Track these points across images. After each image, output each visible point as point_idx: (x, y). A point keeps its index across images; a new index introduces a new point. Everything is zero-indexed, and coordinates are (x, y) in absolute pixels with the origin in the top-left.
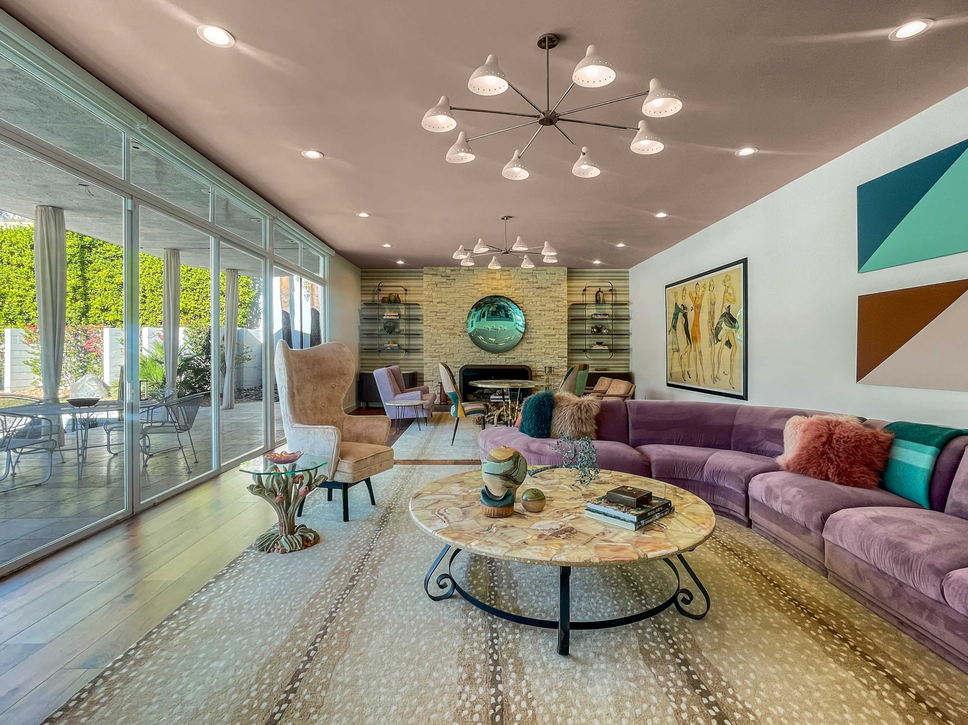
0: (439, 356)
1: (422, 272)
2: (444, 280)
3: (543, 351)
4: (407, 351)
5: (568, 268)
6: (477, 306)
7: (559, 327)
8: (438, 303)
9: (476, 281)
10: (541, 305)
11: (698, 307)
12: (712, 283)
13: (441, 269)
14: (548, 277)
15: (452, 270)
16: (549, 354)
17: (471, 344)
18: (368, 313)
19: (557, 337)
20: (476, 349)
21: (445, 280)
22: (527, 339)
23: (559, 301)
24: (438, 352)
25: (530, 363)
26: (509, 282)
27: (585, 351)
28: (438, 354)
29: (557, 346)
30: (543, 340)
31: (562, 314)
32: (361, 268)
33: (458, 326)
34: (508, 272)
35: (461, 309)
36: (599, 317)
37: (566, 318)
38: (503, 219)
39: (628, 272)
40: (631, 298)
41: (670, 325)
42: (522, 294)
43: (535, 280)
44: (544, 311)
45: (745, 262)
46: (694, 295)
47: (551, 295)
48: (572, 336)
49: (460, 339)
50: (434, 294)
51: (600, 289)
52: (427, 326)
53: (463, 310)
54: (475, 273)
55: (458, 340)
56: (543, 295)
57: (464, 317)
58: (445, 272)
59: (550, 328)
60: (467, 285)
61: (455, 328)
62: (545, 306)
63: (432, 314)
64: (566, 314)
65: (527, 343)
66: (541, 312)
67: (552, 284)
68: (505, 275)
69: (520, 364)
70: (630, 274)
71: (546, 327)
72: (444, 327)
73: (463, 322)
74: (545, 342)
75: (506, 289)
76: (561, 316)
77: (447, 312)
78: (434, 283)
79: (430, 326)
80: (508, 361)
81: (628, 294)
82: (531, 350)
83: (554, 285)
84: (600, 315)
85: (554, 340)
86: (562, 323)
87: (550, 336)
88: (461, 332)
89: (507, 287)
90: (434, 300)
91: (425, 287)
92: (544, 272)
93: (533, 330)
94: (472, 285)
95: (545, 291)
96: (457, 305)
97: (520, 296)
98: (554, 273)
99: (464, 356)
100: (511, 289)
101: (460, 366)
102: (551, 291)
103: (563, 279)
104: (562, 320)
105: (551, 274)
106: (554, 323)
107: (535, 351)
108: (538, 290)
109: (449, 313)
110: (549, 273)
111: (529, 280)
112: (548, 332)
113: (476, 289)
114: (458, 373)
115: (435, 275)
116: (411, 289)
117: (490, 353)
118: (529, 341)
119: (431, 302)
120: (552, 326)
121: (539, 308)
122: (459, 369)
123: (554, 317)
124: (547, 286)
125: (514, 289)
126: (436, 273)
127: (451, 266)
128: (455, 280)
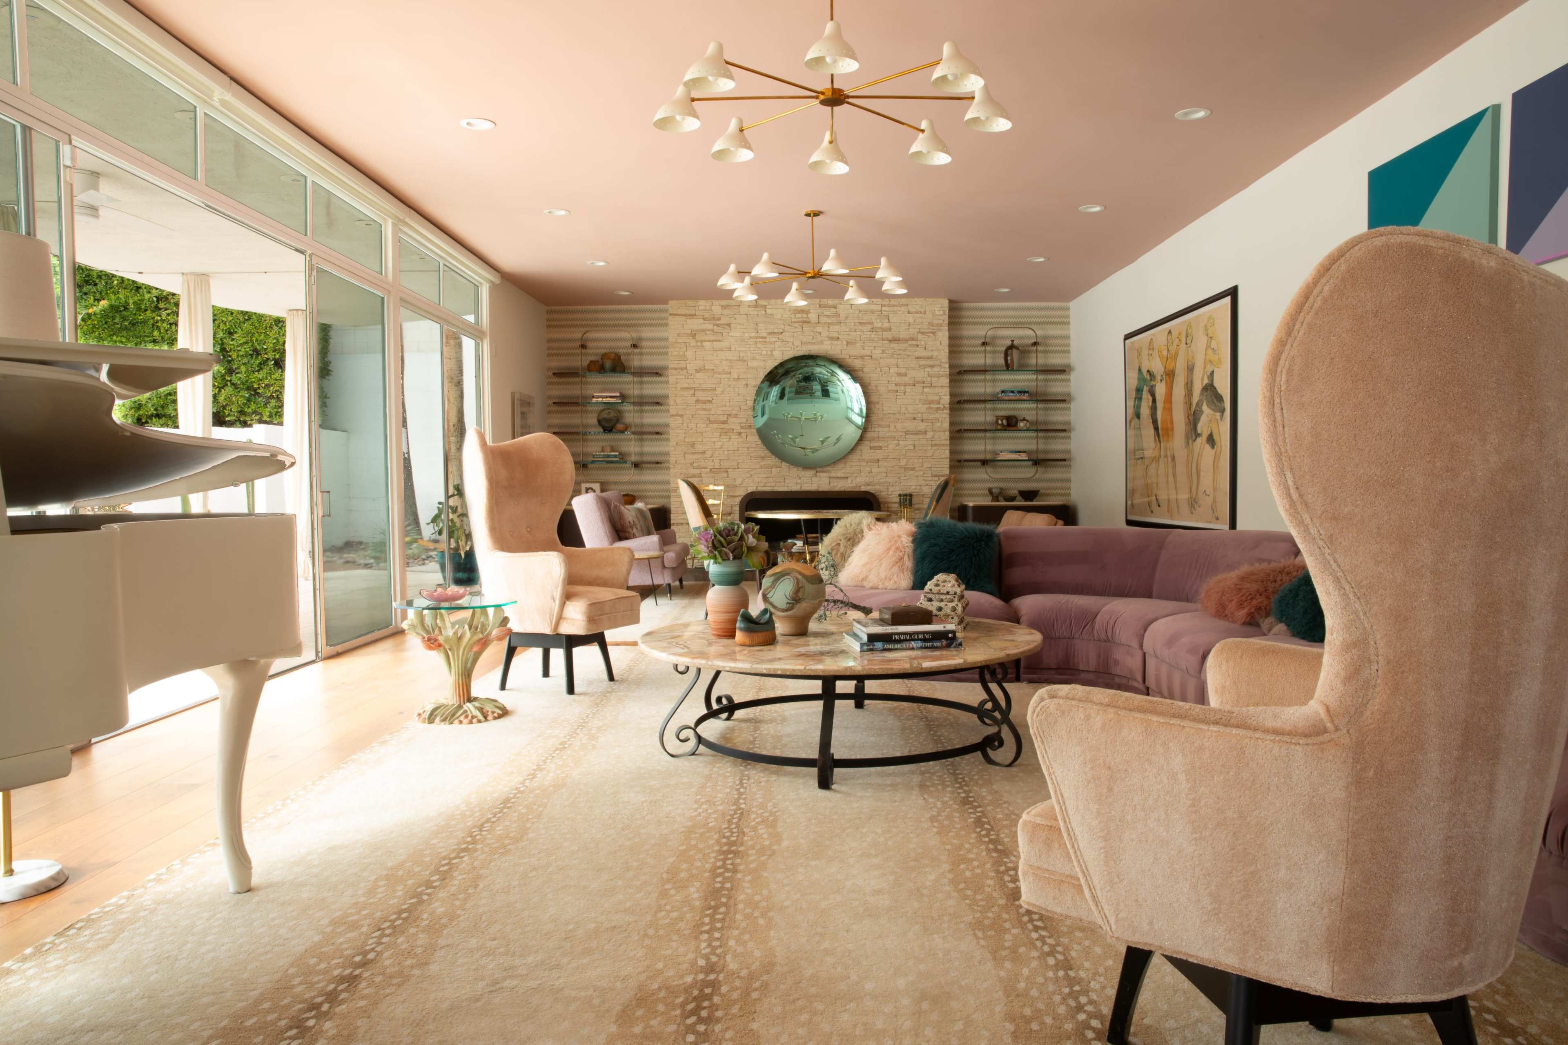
1: (666, 311)
3: (903, 462)
4: (636, 465)
5: (951, 302)
6: (773, 378)
7: (931, 417)
8: (697, 371)
9: (773, 328)
10: (899, 374)
11: (1170, 375)
12: (1190, 331)
13: (702, 303)
14: (910, 318)
15: (720, 307)
16: (913, 469)
17: (762, 451)
18: (559, 391)
19: (929, 435)
20: (773, 460)
21: (710, 327)
22: (872, 439)
23: (932, 366)
24: (697, 468)
25: (877, 487)
26: (835, 328)
27: (984, 462)
28: (697, 471)
29: (929, 453)
30: (902, 442)
31: (938, 390)
32: (547, 305)
33: (736, 416)
34: (833, 311)
35: (742, 382)
36: (1012, 396)
37: (946, 399)
38: (808, 215)
39: (1068, 309)
40: (1074, 359)
41: (1131, 411)
42: (862, 352)
43: (886, 325)
44: (904, 384)
45: (1233, 293)
46: (1165, 353)
47: (917, 354)
48: (958, 433)
49: (740, 440)
50: (690, 354)
51: (1013, 341)
52: (677, 415)
53: (747, 385)
54: (769, 311)
55: (735, 444)
56: (902, 353)
57: (748, 398)
58: (711, 310)
59: (914, 419)
60: (753, 334)
61: (731, 420)
62: (905, 375)
63: (685, 393)
64: (947, 391)
65: (871, 448)
66: (898, 388)
67: (919, 332)
68: (828, 316)
69: (856, 490)
70: (1072, 313)
71: (907, 415)
72: (708, 419)
73: (745, 407)
74: (906, 446)
75: (829, 342)
76: (937, 394)
77: (715, 389)
78: (689, 332)
79: (682, 416)
80: (835, 484)
81: (1068, 352)
82: (878, 460)
83: (923, 333)
84: (1012, 392)
85: (924, 442)
86: (938, 408)
87: (917, 433)
88: (742, 427)
89: (831, 338)
90: (688, 366)
91: (671, 340)
92: (903, 308)
93: (883, 423)
94: (765, 335)
95: (906, 345)
96: (735, 375)
97: (856, 357)
98: (922, 310)
99: (748, 475)
100: (839, 343)
101: (741, 493)
102: (917, 346)
103: (941, 322)
104: (939, 403)
105: (916, 313)
106: (922, 408)
107: (886, 464)
108: (892, 345)
109: (719, 390)
110: (914, 310)
111: (875, 325)
112: (911, 426)
113: (770, 343)
114: (737, 508)
115: (690, 315)
116: (644, 344)
117: (800, 469)
118: (874, 444)
119: (682, 369)
120: (920, 415)
121: (893, 379)
122: (738, 500)
123: (923, 397)
124: (908, 337)
125: (845, 343)
126: (693, 312)
127: (717, 299)
128: (729, 325)
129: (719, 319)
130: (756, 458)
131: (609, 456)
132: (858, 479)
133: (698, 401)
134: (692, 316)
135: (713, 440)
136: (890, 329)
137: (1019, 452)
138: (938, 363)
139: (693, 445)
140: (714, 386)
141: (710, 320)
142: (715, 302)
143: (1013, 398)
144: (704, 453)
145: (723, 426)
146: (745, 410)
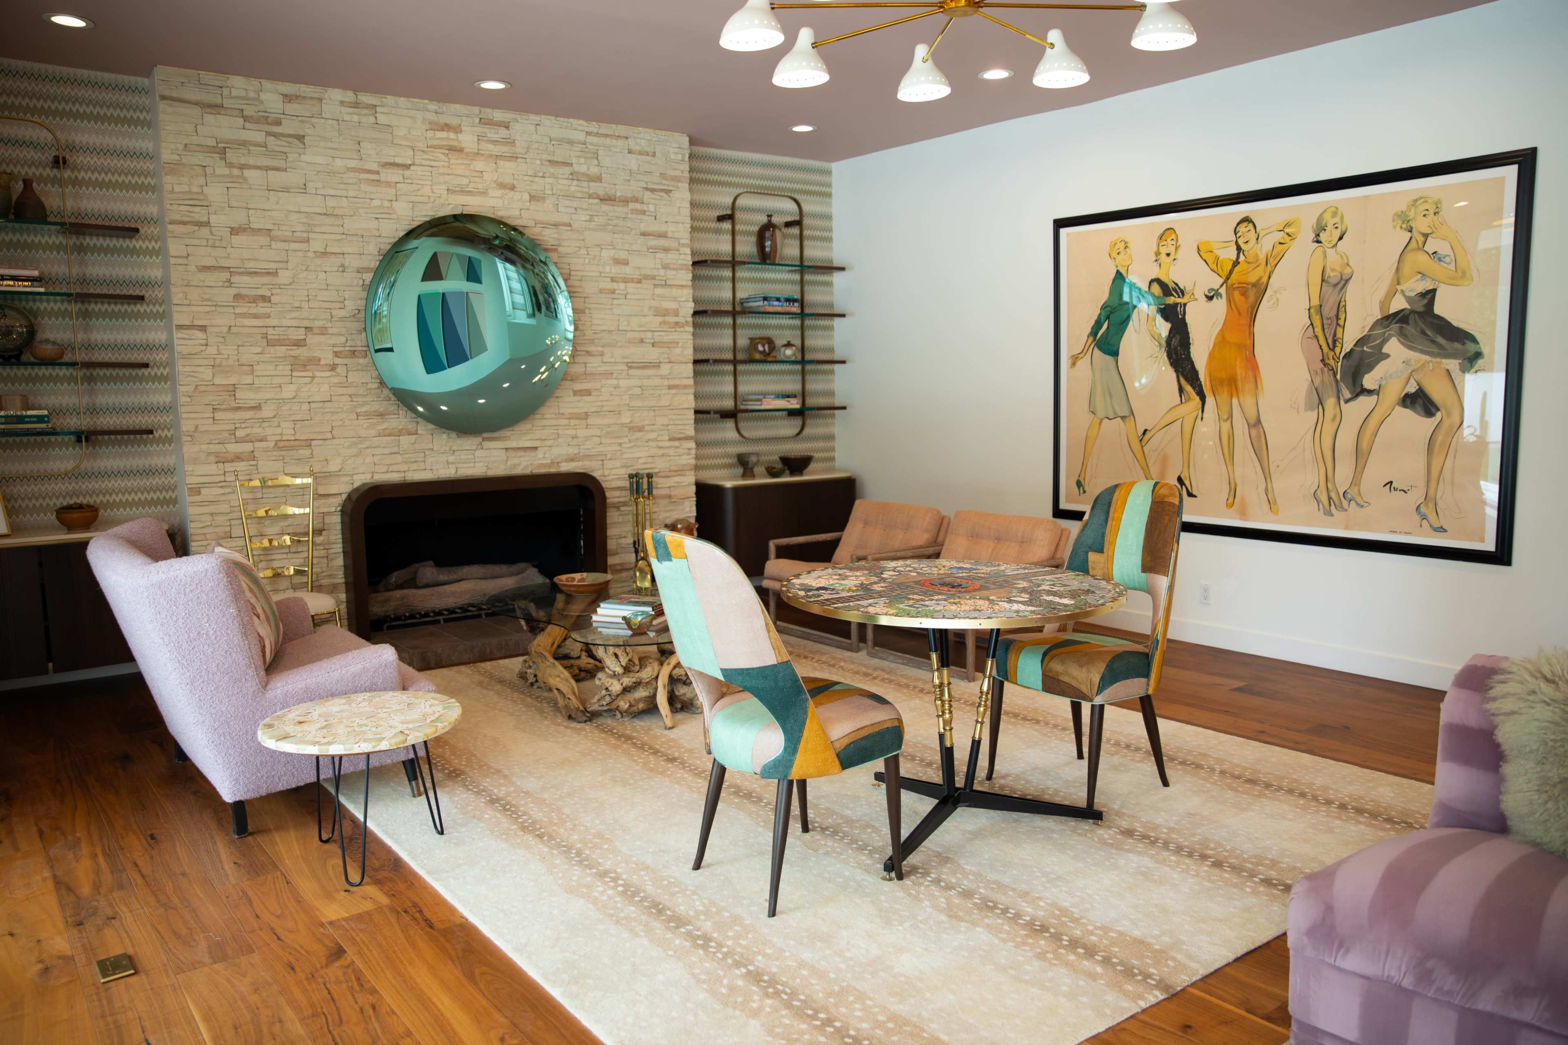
0: (252, 456)
1: (147, 91)
2: (255, 135)
3: (626, 419)
4: (84, 438)
5: (692, 141)
7: (669, 337)
8: (234, 231)
9: (390, 154)
10: (617, 262)
11: (1247, 291)
13: (239, 84)
14: (633, 162)
15: (288, 98)
16: (641, 429)
17: (380, 401)
19: (665, 369)
21: (259, 137)
23: (666, 250)
26: (507, 167)
27: (731, 414)
28: (247, 447)
29: (665, 402)
30: (623, 383)
31: (675, 292)
33: (323, 331)
34: (503, 133)
35: (331, 264)
36: (770, 306)
37: (687, 308)
39: (829, 173)
40: (838, 251)
43: (594, 170)
44: (626, 281)
45: (1520, 161)
46: (1224, 255)
47: (643, 227)
48: (705, 365)
49: (336, 380)
50: (215, 192)
51: (770, 216)
52: (191, 327)
53: (343, 268)
54: (382, 119)
55: (325, 387)
56: (621, 223)
57: (347, 295)
58: (258, 99)
59: (642, 341)
60: (353, 164)
61: (312, 340)
62: (626, 263)
63: (211, 278)
64: (688, 293)
65: (576, 393)
66: (615, 285)
67: (647, 189)
68: (495, 142)
69: (553, 470)
70: (835, 179)
71: (630, 335)
72: (265, 336)
73: (342, 313)
74: (629, 388)
75: (498, 193)
76: (675, 299)
77: (275, 273)
78: (211, 142)
79: (203, 328)
80: (516, 461)
81: (829, 240)
82: (586, 415)
83: (653, 190)
84: (778, 300)
85: (657, 381)
86: (677, 323)
87: (645, 366)
88: (336, 354)
89: (502, 186)
90: (213, 219)
91: (167, 155)
92: (620, 142)
93: (591, 349)
94: (374, 167)
95: (625, 210)
96: (317, 245)
97: (546, 225)
98: (650, 150)
99: (354, 451)
100: (516, 195)
101: (342, 488)
102: (643, 212)
103: (678, 173)
104: (677, 315)
105: (641, 153)
106: (655, 322)
107: (599, 421)
108: (605, 207)
109: (284, 277)
110: (638, 148)
111: (576, 168)
112: (638, 353)
113: (388, 184)
114: (337, 519)
115: (210, 106)
116: (82, 159)
117: (454, 435)
118: (578, 386)
119: (200, 224)
120: (649, 335)
121: (607, 269)
122: (335, 504)
123: (655, 304)
124: (629, 195)
125: (526, 197)
126: (218, 100)
127: (272, 77)
128: (301, 138)
129: (278, 123)
130: (368, 415)
131: (21, 419)
132: (556, 451)
133: (237, 297)
134: (216, 108)
135: (276, 380)
136: (599, 179)
137: (788, 396)
138: (675, 245)
139: (233, 389)
140: (273, 266)
141: (257, 121)
142: (267, 84)
143: (779, 309)
144: (258, 408)
145: (297, 352)
146: (342, 319)
